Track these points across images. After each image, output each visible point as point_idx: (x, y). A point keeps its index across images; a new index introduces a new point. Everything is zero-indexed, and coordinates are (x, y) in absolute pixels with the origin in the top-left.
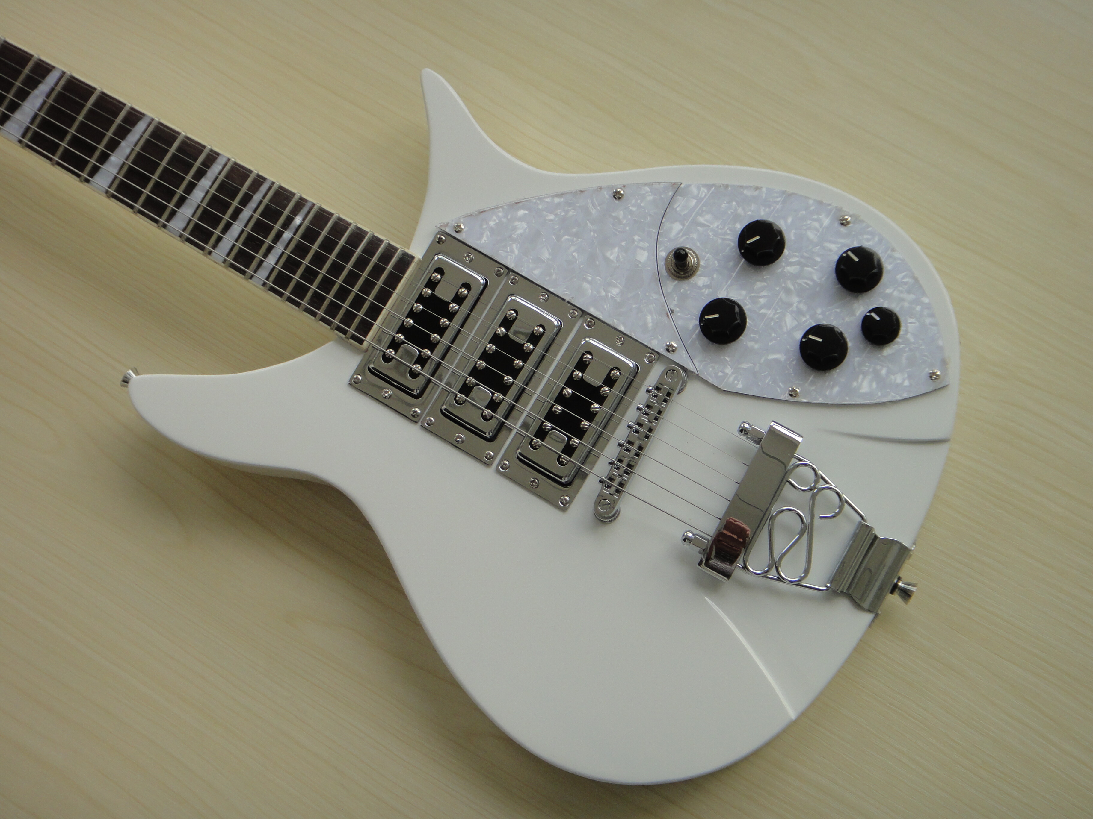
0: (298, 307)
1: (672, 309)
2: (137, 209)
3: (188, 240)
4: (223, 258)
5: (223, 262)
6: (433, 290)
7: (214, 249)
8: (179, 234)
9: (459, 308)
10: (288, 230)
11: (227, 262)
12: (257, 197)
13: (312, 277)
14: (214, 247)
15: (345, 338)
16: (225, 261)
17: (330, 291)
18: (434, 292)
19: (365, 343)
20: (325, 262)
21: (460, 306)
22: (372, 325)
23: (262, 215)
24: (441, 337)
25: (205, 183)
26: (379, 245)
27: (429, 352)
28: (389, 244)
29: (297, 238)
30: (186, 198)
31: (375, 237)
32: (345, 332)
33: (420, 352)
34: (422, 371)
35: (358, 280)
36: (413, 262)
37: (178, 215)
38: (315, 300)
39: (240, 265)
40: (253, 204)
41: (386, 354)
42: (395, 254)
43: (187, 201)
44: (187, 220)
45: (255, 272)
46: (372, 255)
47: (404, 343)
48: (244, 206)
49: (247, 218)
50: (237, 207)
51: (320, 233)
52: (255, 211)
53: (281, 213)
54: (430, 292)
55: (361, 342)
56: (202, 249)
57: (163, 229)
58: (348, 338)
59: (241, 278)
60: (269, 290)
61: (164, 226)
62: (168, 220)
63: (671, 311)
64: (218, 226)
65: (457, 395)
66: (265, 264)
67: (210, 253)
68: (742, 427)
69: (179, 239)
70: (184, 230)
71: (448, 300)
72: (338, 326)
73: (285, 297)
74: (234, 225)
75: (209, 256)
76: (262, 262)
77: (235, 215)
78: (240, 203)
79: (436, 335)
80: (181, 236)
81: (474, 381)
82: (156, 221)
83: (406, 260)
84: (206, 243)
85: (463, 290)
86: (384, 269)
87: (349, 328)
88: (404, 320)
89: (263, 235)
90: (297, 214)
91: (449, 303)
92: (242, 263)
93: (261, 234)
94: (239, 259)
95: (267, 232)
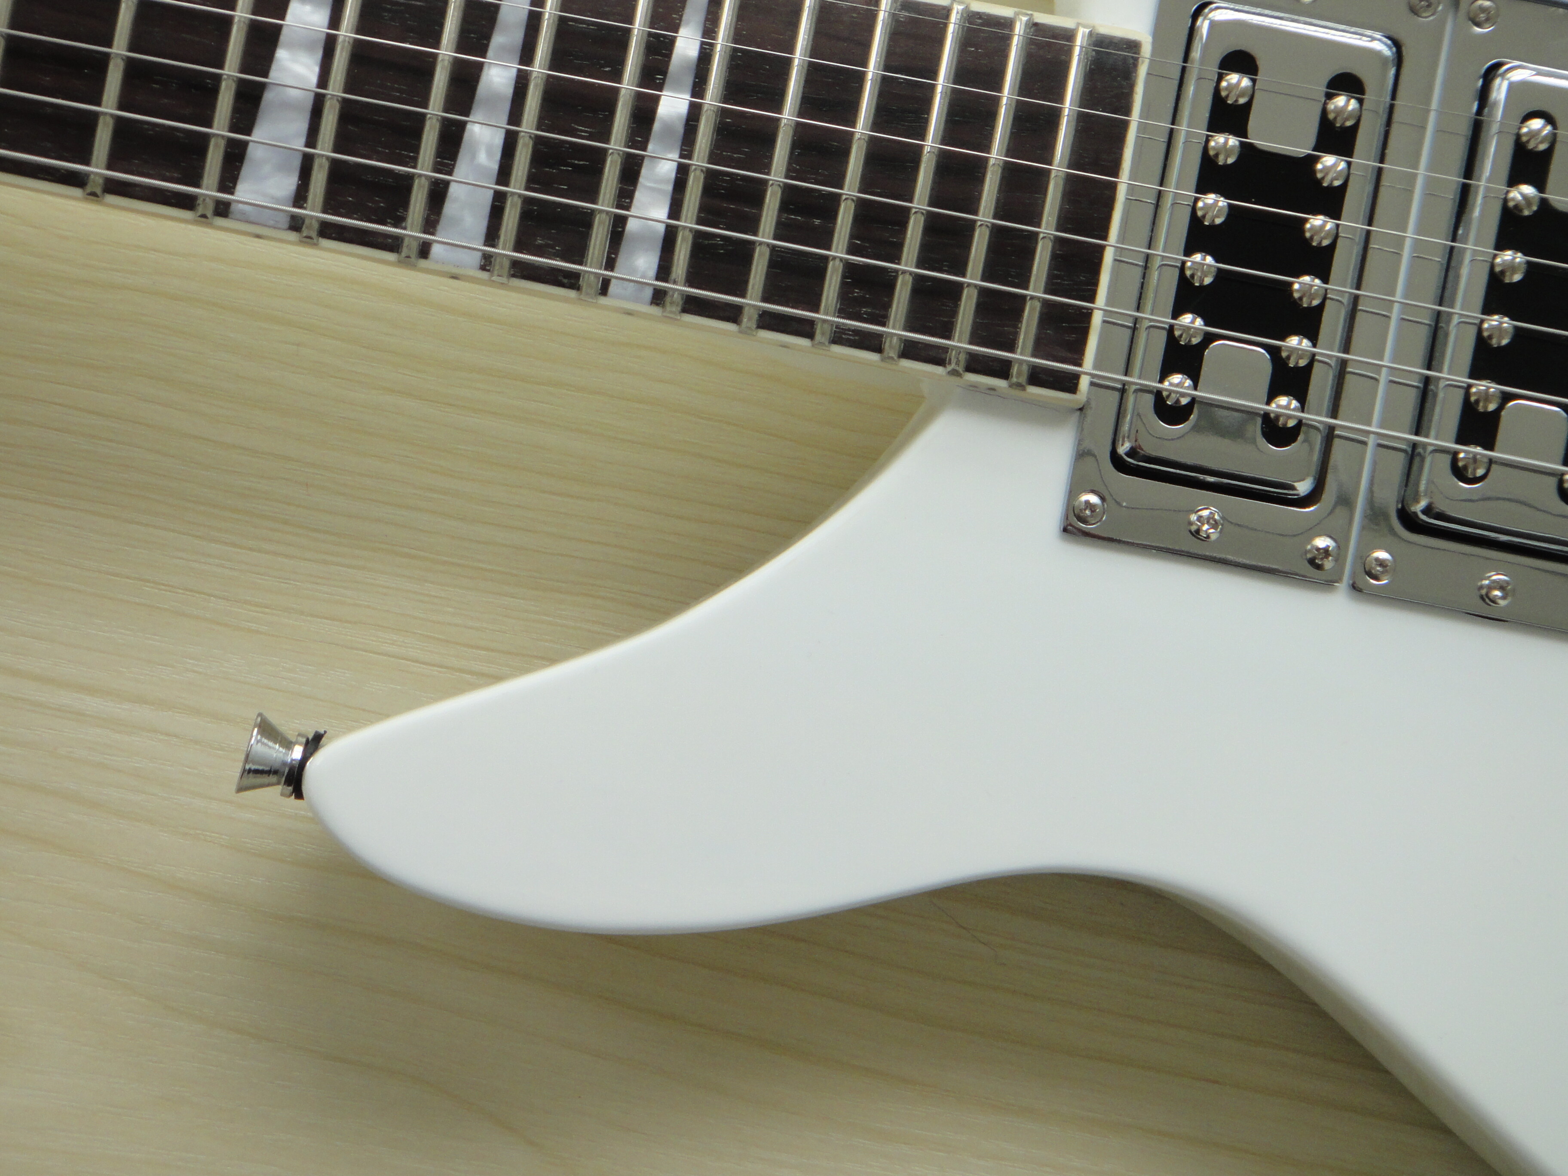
0: (810, 335)
2: (101, 181)
3: (328, 231)
4: (479, 254)
5: (483, 268)
6: (1240, 130)
7: (433, 234)
8: (285, 221)
9: (1349, 164)
10: (666, 86)
11: (497, 263)
13: (817, 222)
14: (431, 224)
15: (1011, 386)
16: (487, 262)
17: (900, 246)
18: (1247, 138)
19: (1084, 383)
20: (846, 153)
21: (1351, 156)
22: (1086, 316)
23: (557, 60)
24: (1325, 280)
26: (1006, 40)
27: (1306, 343)
28: (1036, 25)
29: (711, 99)
30: (262, 87)
31: (979, 15)
32: (1001, 370)
33: (1274, 352)
34: (1303, 411)
35: (981, 181)
36: (1140, 60)
37: (254, 152)
38: (857, 293)
39: (550, 259)
40: (508, 35)
41: (1165, 394)
42: (1069, 52)
43: (269, 96)
44: (297, 163)
45: (610, 264)
46: (995, 80)
47: (1209, 338)
48: (482, 51)
49: (508, 90)
50: (457, 64)
51: (788, 62)
52: (527, 54)
53: (622, 39)
54: (1233, 141)
55: (1069, 383)
56: (392, 245)
57: (220, 221)
58: (1020, 386)
59: (566, 300)
60: (685, 311)
61: (223, 210)
62: (228, 181)
64: (416, 149)
65: (1455, 454)
66: (632, 225)
67: (424, 251)
69: (293, 236)
70: (300, 197)
71: (1302, 150)
72: (972, 357)
73: (749, 318)
74: (469, 126)
75: (423, 263)
76: (619, 223)
77: (463, 93)
78: (461, 46)
79: (1306, 279)
80: (296, 224)
81: (1494, 388)
82: (186, 202)
83: (1114, 63)
84: (399, 221)
85: (1339, 100)
86: (1054, 117)
87: (1011, 348)
88: (1184, 263)
89: (589, 130)
90: (678, 21)
91: (1312, 160)
92: (553, 247)
93: (581, 128)
94: (536, 240)
95: (601, 115)
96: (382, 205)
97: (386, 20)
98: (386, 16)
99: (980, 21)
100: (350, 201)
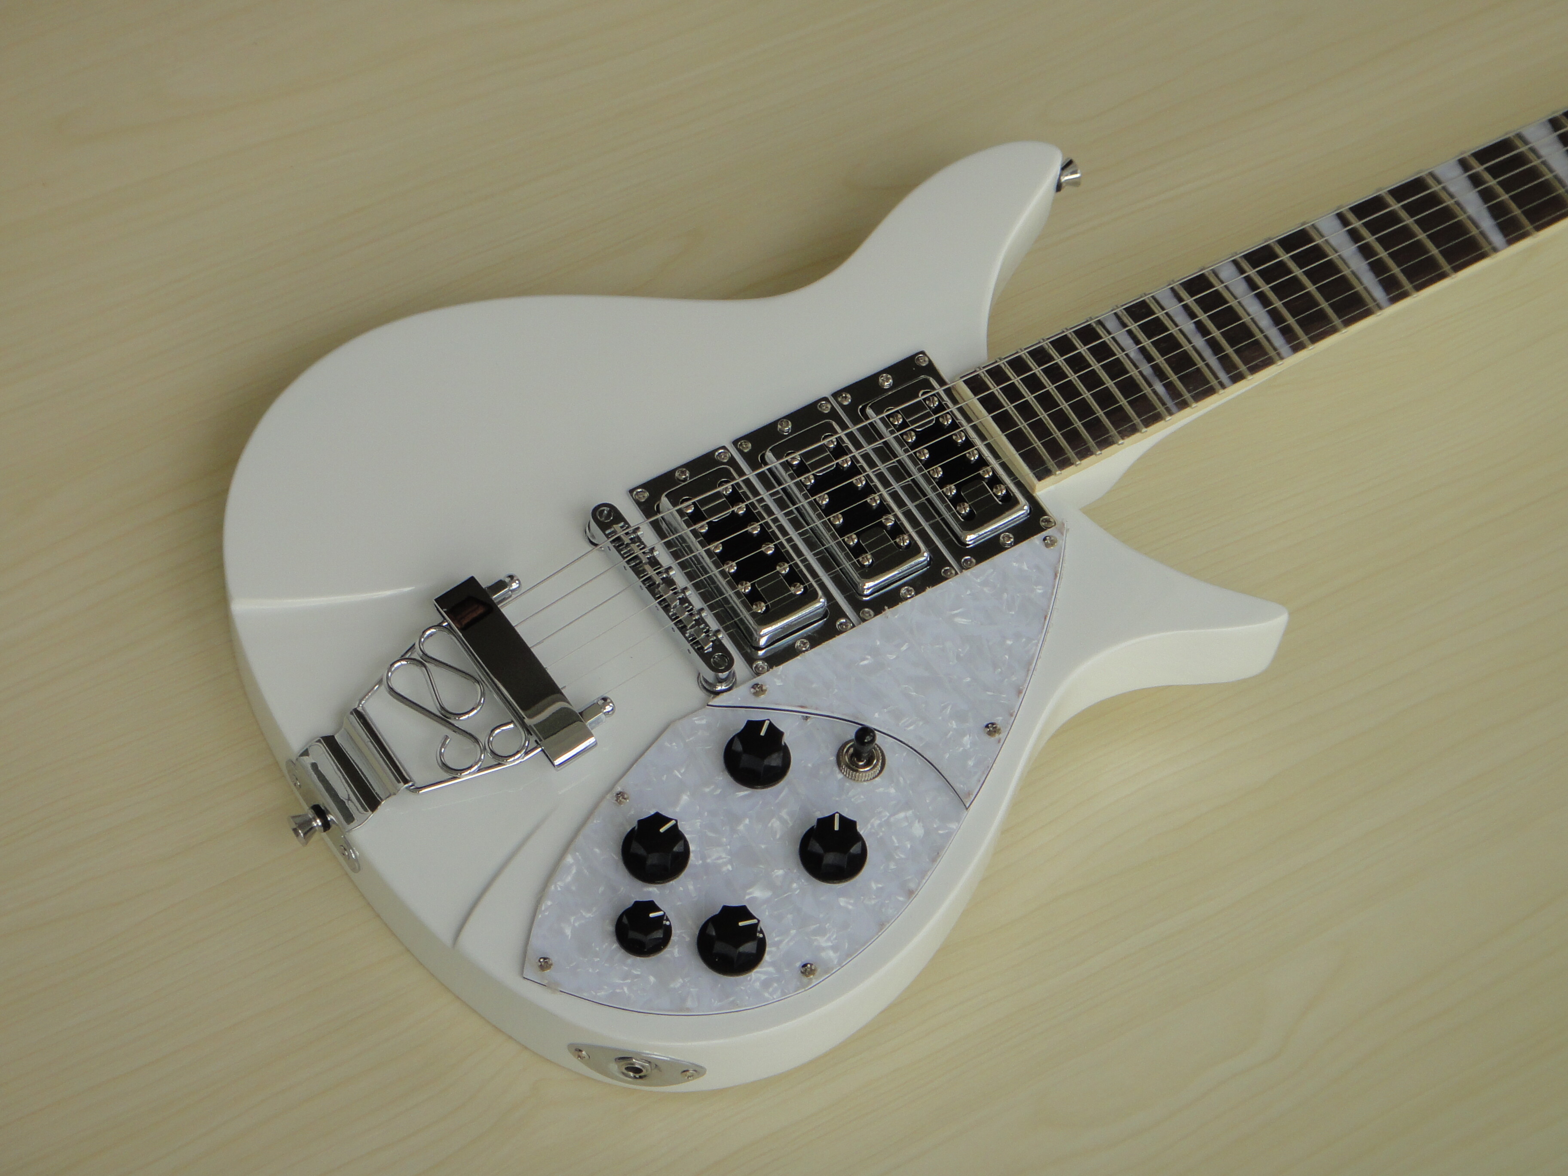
1: (808, 720)
10: (1151, 369)
12: (1213, 361)
25: (1265, 321)
29: (1135, 373)
30: (1253, 291)
40: (1207, 353)
44: (1224, 279)
48: (1207, 341)
49: (1190, 336)
50: (1210, 333)
52: (1196, 350)
63: (807, 717)
68: (609, 703)
74: (1189, 320)
76: (1124, 325)
77: (1201, 328)
78: (1214, 338)
83: (1042, 473)
85: (1004, 492)
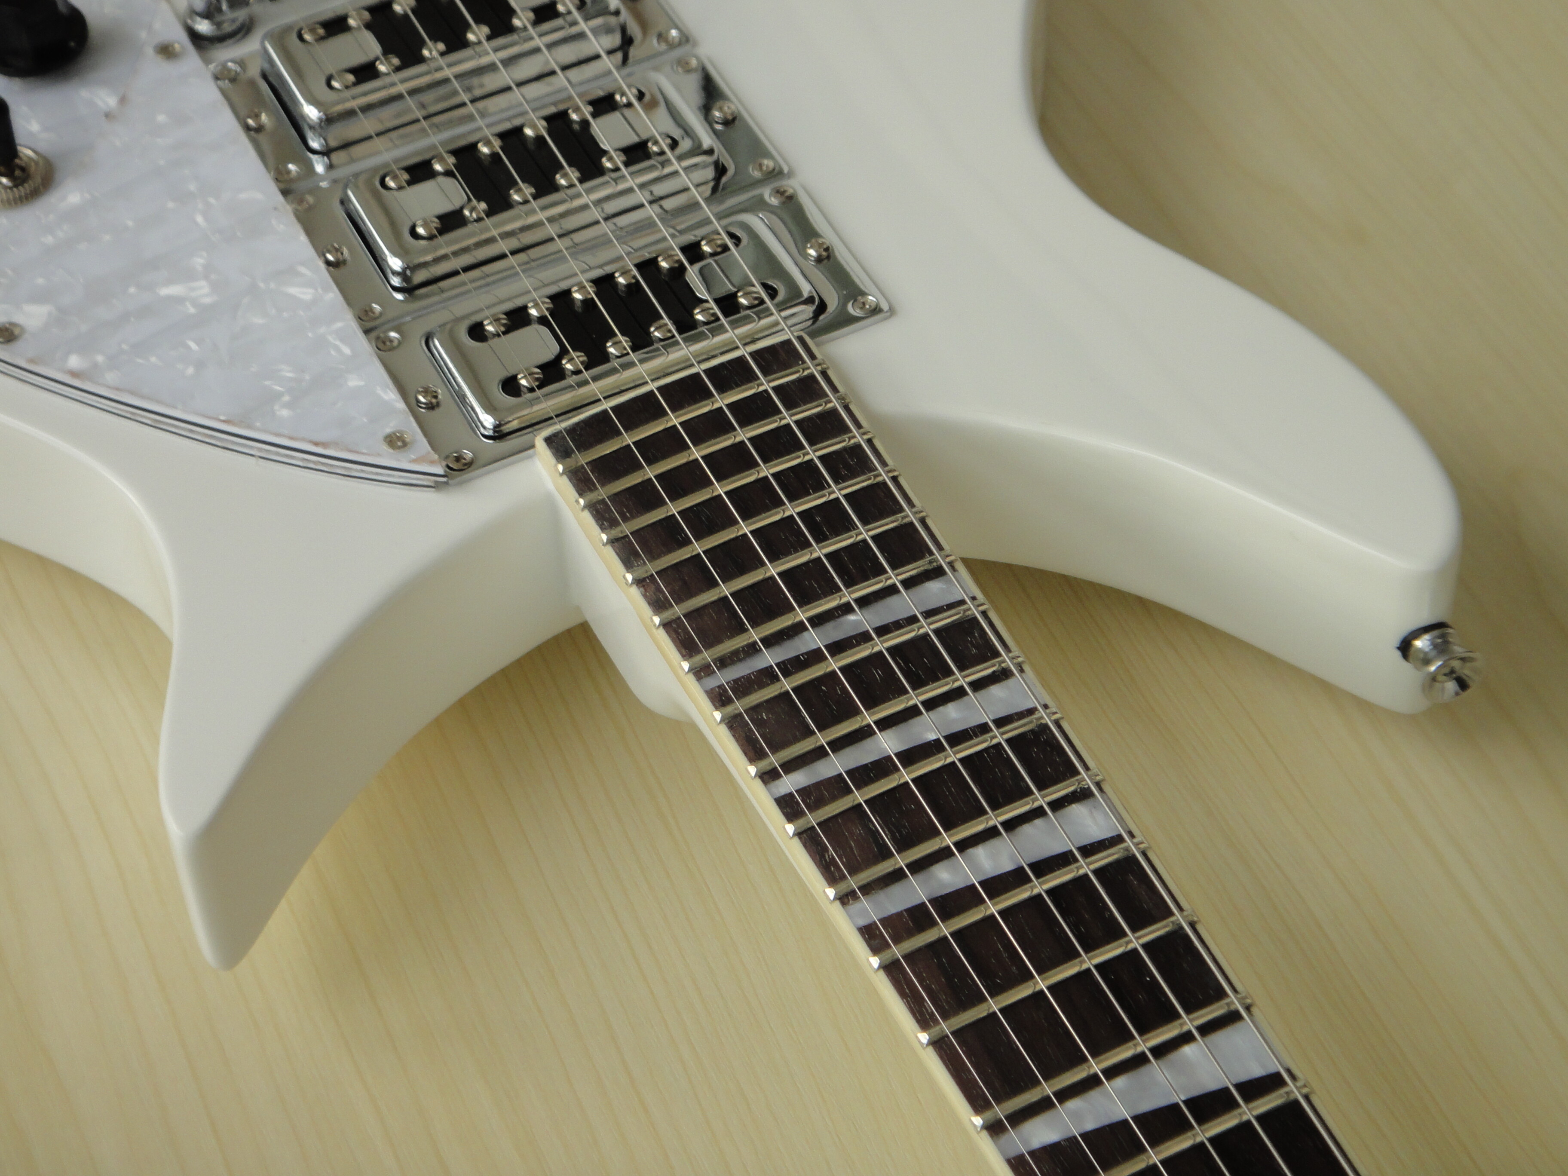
4: (1023, 674)
6: (555, 362)
7: (1035, 707)
9: (528, 303)
18: (557, 356)
21: (522, 305)
28: (579, 494)
29: (800, 615)
30: (1031, 865)
31: (601, 526)
36: (556, 432)
43: (1033, 858)
44: (1063, 811)
50: (907, 765)
54: (566, 361)
70: (1082, 793)
71: (539, 328)
76: (928, 614)
78: (893, 771)
84: (1044, 729)
89: (875, 672)
90: (755, 673)
91: (542, 320)
92: (971, 642)
93: (877, 676)
94: (975, 654)
95: (858, 671)
96: (1036, 750)
97: (908, 830)
98: (905, 832)
99: (605, 523)
100: (1050, 768)
